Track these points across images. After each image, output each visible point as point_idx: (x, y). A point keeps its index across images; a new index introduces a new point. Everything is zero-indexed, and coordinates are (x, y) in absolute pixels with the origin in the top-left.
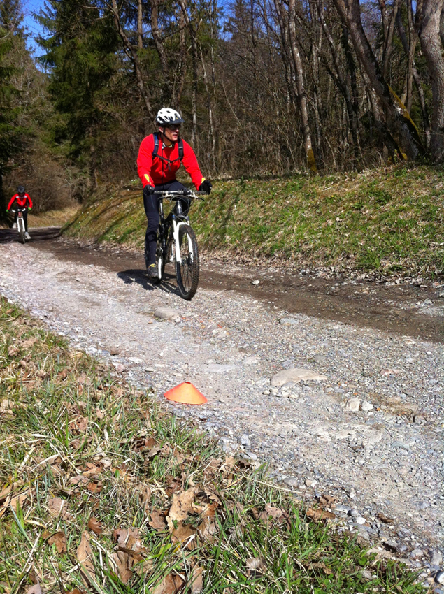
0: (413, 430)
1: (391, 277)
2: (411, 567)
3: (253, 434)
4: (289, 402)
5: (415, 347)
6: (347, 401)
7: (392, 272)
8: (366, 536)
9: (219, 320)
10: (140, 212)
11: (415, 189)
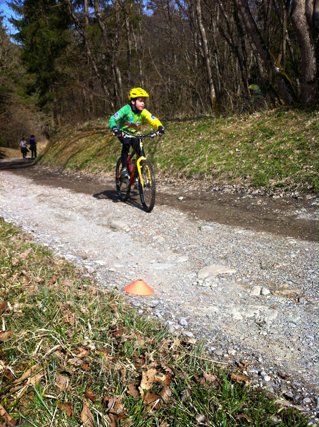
0: (299, 309)
1: (277, 192)
2: (303, 411)
3: (189, 317)
4: (211, 290)
5: (297, 246)
6: (251, 288)
7: (277, 188)
8: (272, 390)
9: (156, 228)
10: (93, 146)
11: (291, 126)
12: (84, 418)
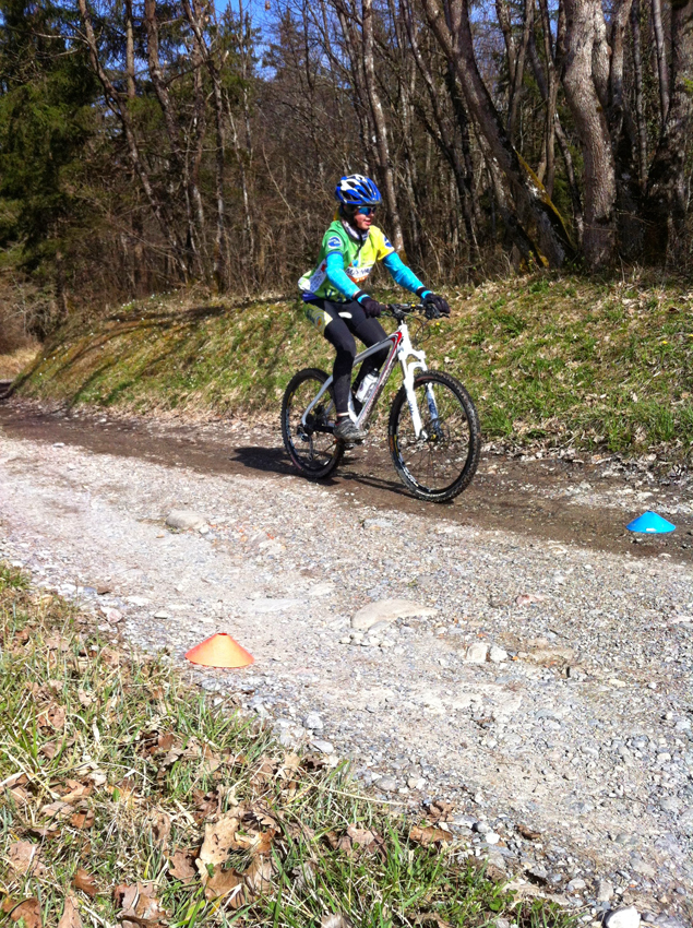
0: (568, 690)
1: (529, 448)
2: (567, 907)
4: (380, 653)
5: (568, 559)
6: (466, 647)
7: (530, 441)
8: (500, 863)
9: (269, 526)
10: (139, 355)
11: (561, 312)
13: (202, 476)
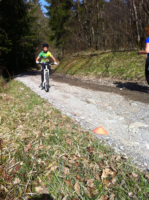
3: (124, 146)
4: (135, 134)
9: (109, 103)
10: (80, 64)
12: (75, 188)
13: (94, 91)
